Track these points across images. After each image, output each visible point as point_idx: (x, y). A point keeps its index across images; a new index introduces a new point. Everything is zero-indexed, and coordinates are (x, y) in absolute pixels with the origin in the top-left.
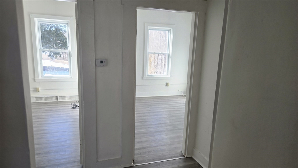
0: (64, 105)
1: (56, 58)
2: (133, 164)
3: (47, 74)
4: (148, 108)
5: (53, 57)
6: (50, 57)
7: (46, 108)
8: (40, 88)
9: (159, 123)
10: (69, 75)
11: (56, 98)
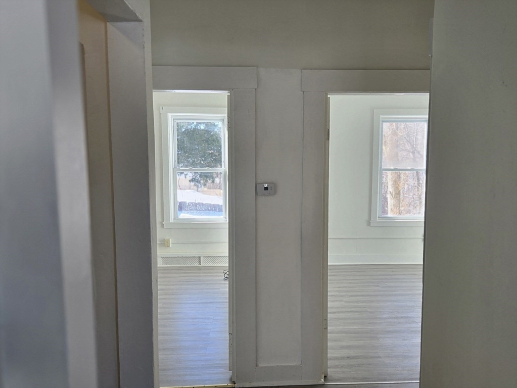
0: (211, 273)
1: (205, 185)
2: (323, 380)
3: (183, 215)
4: (378, 286)
5: (200, 182)
6: (192, 184)
7: (179, 277)
8: (170, 240)
9: (393, 316)
10: (222, 217)
11: (197, 260)
